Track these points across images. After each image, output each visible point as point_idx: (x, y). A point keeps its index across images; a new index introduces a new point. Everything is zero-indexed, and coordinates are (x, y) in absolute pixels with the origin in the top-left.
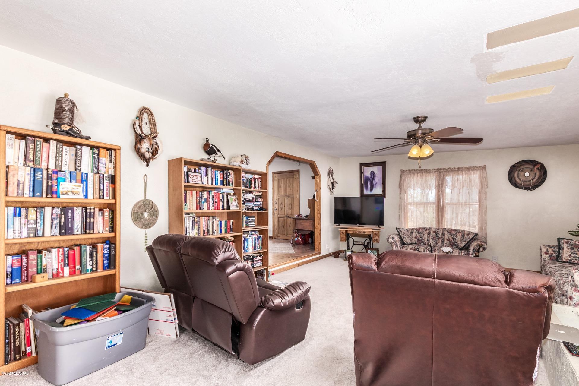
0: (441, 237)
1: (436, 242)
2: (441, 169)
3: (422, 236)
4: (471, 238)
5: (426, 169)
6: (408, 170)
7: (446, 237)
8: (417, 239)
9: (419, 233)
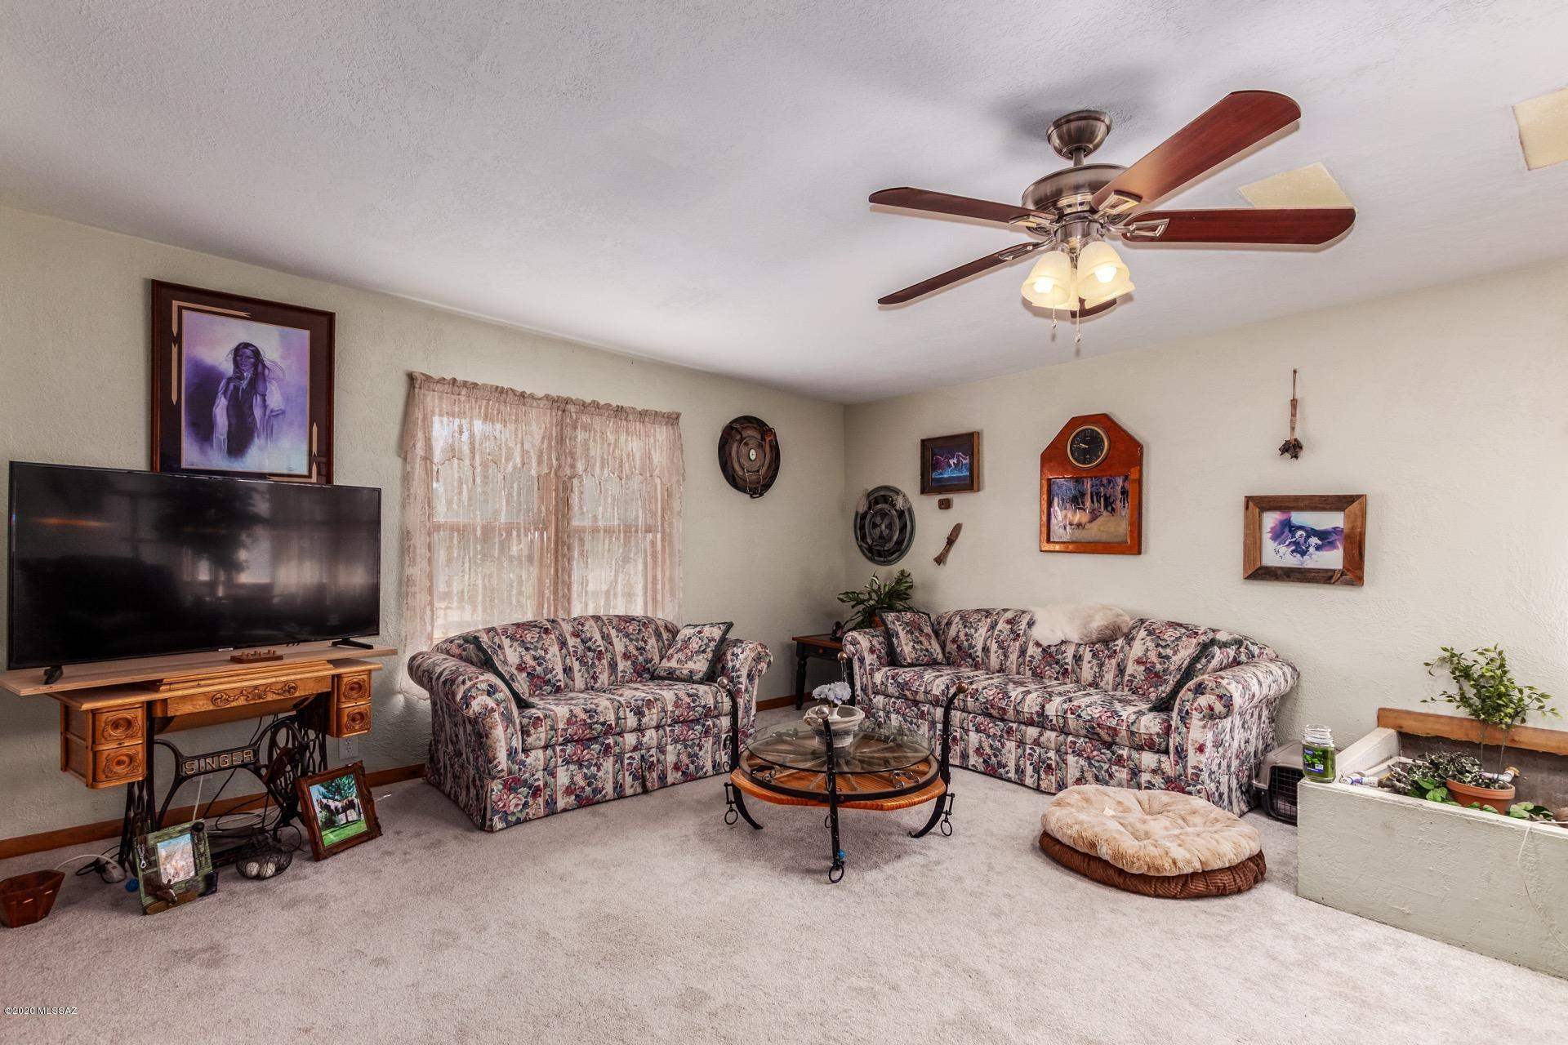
0: (602, 649)
1: (591, 673)
2: (567, 401)
3: (543, 658)
4: (717, 638)
5: (520, 389)
6: (448, 377)
7: (619, 646)
8: (529, 674)
9: (527, 649)
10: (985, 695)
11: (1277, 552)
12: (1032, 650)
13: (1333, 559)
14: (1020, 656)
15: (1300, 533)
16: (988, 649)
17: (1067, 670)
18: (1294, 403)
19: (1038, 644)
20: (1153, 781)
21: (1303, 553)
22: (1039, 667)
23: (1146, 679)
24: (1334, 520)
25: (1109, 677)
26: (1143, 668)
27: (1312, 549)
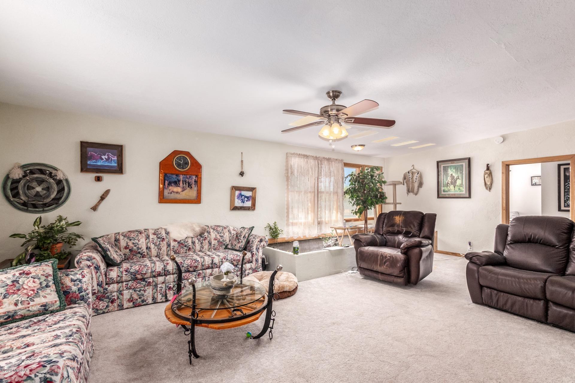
10: (187, 264)
11: (238, 202)
12: (173, 244)
13: (248, 204)
14: (168, 247)
15: (243, 197)
16: (149, 248)
17: (190, 248)
18: (242, 161)
19: (175, 240)
20: (249, 272)
21: (244, 202)
22: (178, 250)
23: (218, 245)
24: (249, 194)
25: (206, 247)
26: (217, 241)
27: (245, 201)
